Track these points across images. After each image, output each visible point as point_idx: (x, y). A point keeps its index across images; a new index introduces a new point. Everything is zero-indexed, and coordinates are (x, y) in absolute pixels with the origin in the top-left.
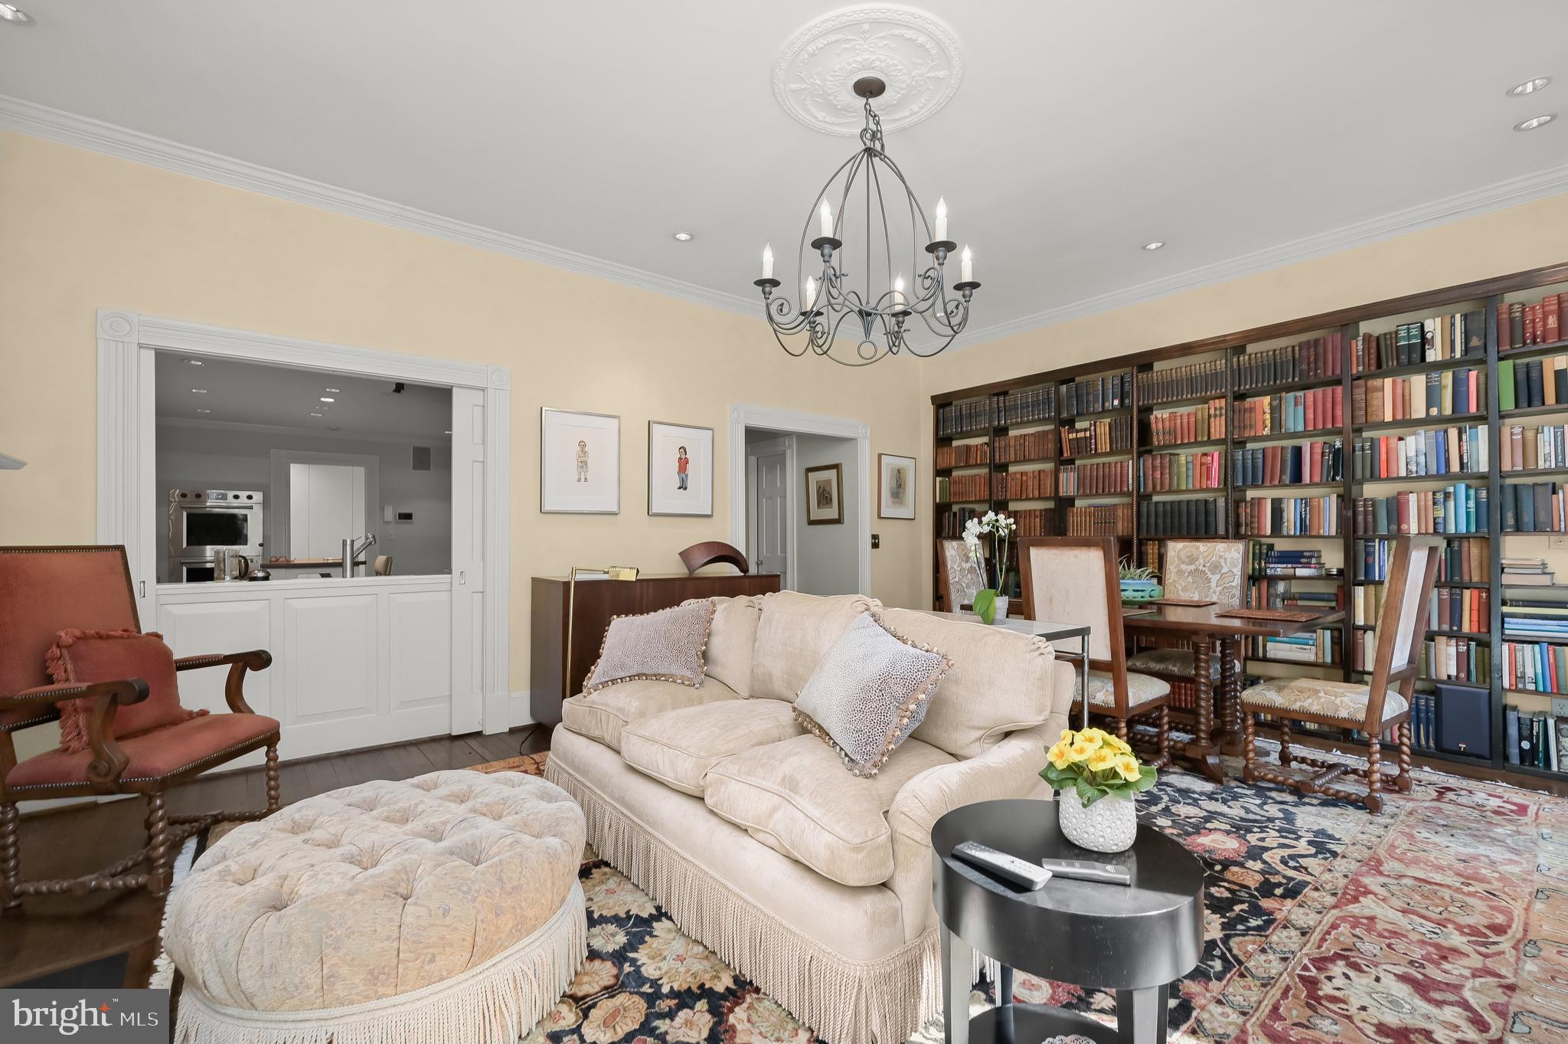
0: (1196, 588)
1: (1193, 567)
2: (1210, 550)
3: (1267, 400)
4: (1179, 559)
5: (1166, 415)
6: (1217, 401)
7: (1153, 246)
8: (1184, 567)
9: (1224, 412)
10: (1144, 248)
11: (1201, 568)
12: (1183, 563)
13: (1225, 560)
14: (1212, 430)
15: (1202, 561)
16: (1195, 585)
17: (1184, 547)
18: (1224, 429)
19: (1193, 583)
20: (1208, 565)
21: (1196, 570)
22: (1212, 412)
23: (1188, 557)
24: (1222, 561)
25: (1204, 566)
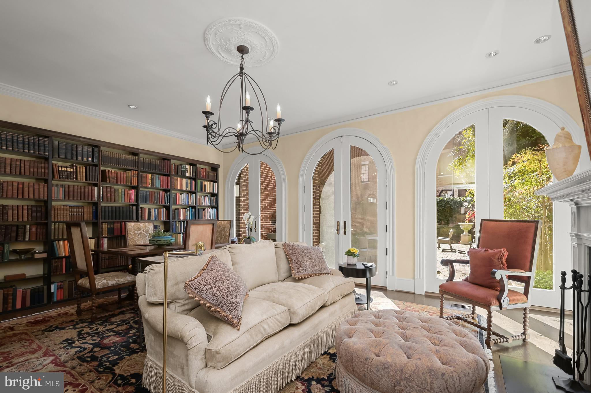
0: (142, 239)
1: (140, 232)
2: (144, 225)
3: (150, 175)
4: (134, 229)
5: (113, 171)
6: (134, 171)
7: (132, 107)
8: (136, 232)
9: (137, 176)
10: (129, 106)
11: (143, 232)
12: (136, 230)
13: (150, 228)
14: (133, 181)
15: (142, 229)
16: (141, 238)
17: (135, 225)
18: (137, 182)
19: (141, 237)
20: (145, 231)
21: (141, 233)
22: (132, 175)
23: (137, 228)
24: (149, 229)
25: (144, 231)
